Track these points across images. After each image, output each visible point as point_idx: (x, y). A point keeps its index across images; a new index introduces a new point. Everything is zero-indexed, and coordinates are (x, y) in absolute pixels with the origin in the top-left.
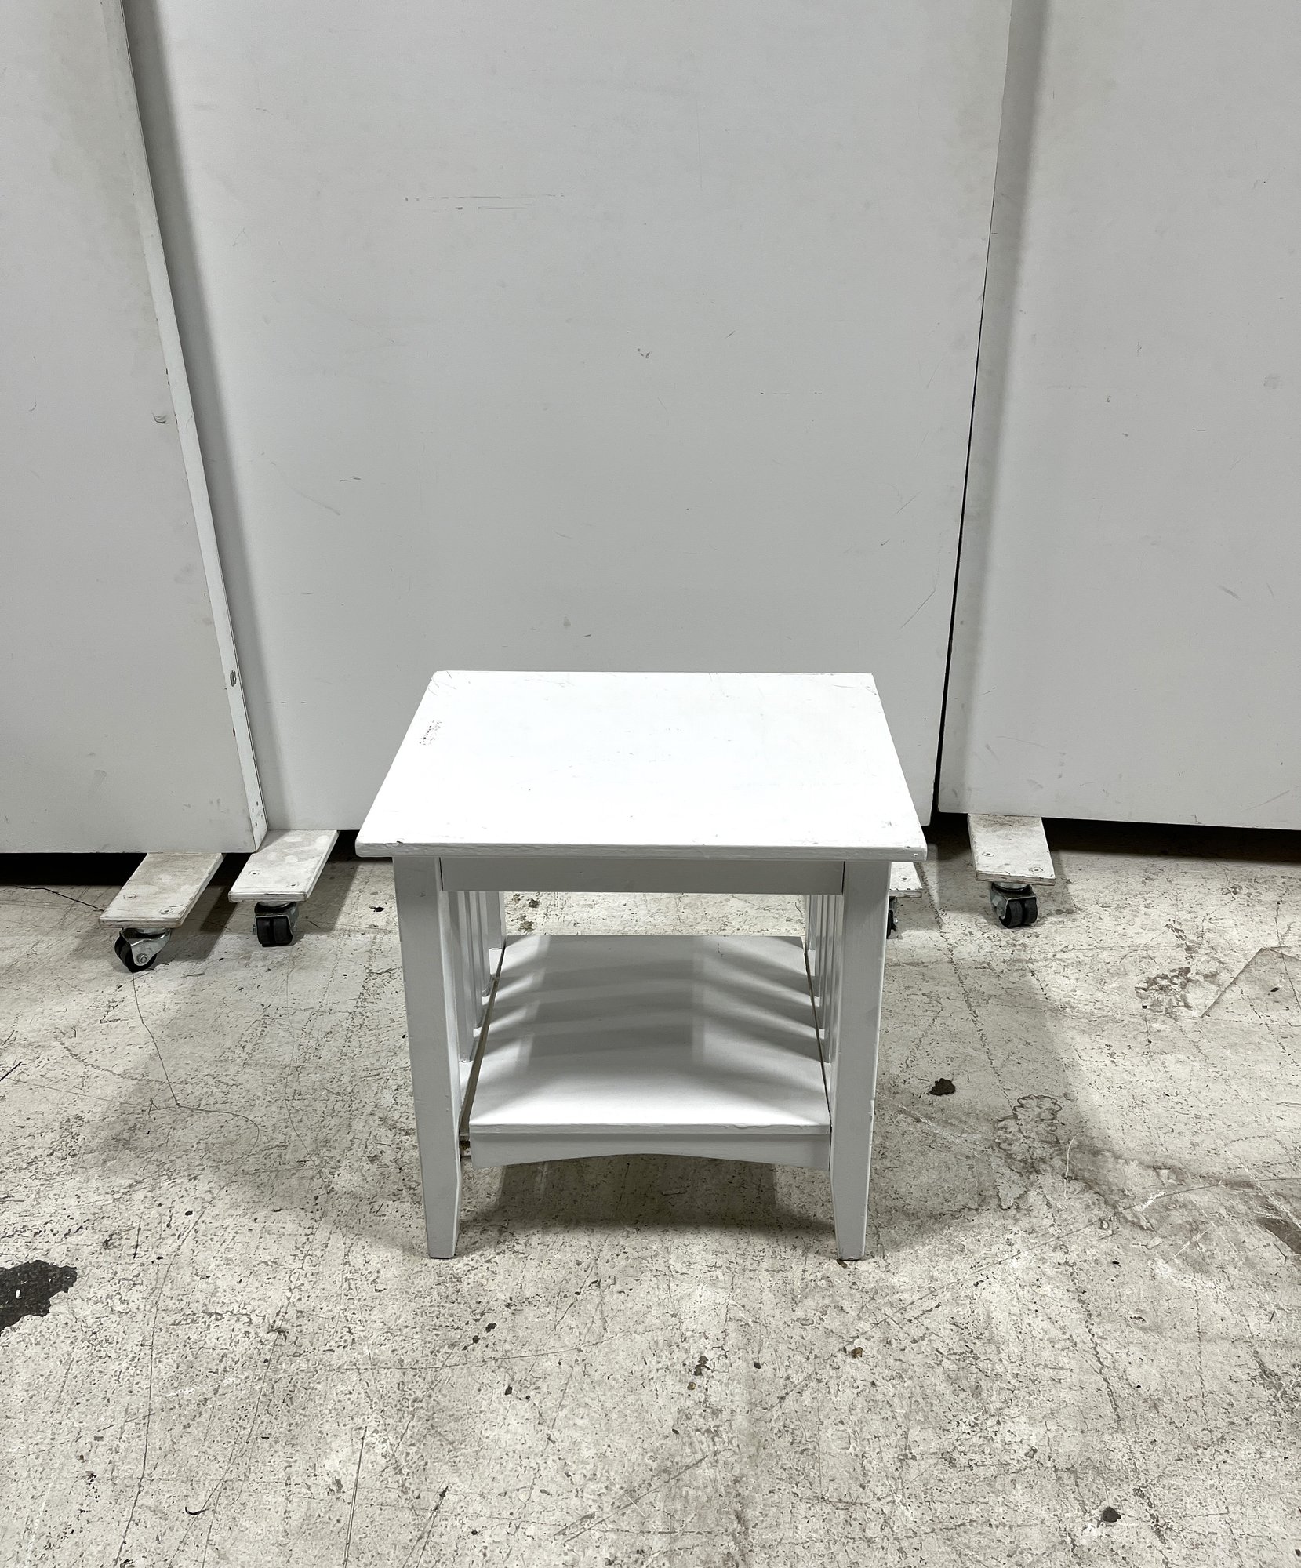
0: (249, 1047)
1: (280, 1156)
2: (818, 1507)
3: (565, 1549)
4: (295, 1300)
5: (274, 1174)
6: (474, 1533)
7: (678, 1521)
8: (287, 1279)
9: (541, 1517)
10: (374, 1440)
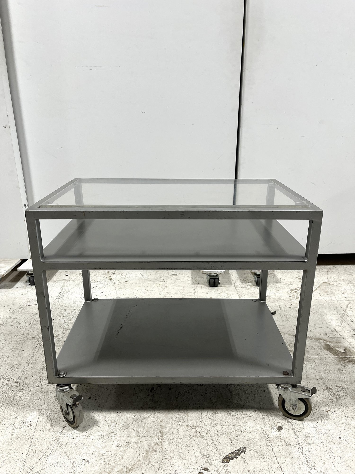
0: (22, 309)
1: (26, 336)
2: (186, 428)
3: (103, 442)
4: (24, 374)
5: (24, 341)
6: (73, 438)
7: (141, 433)
8: (23, 369)
9: (96, 433)
10: (44, 412)
